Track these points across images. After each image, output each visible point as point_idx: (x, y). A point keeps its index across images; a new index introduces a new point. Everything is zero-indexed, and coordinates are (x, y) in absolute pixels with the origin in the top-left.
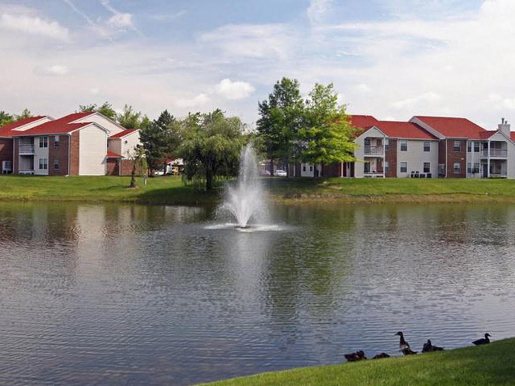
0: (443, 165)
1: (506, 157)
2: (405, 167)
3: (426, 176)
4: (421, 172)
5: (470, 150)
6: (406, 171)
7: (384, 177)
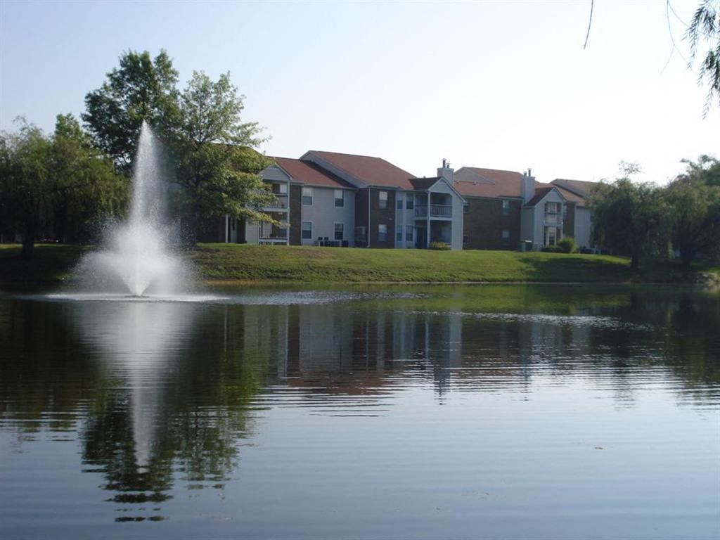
0: (364, 228)
1: (451, 217)
2: (308, 229)
3: (340, 244)
4: (332, 238)
5: (400, 206)
6: (310, 237)
7: (288, 244)
